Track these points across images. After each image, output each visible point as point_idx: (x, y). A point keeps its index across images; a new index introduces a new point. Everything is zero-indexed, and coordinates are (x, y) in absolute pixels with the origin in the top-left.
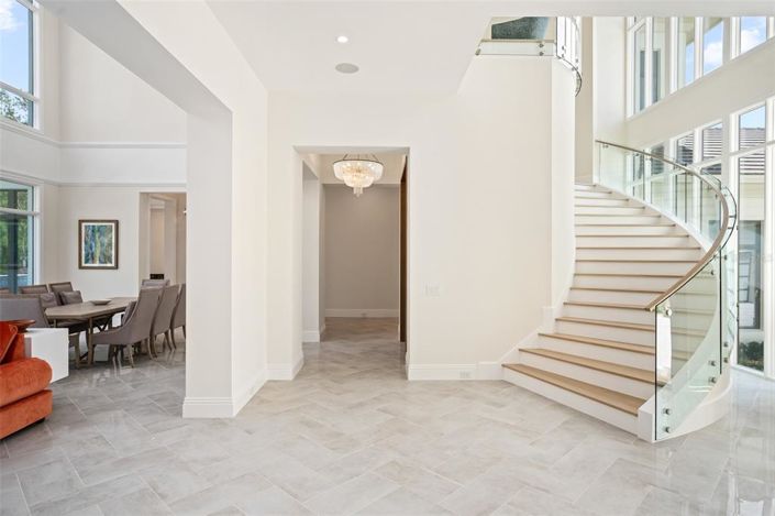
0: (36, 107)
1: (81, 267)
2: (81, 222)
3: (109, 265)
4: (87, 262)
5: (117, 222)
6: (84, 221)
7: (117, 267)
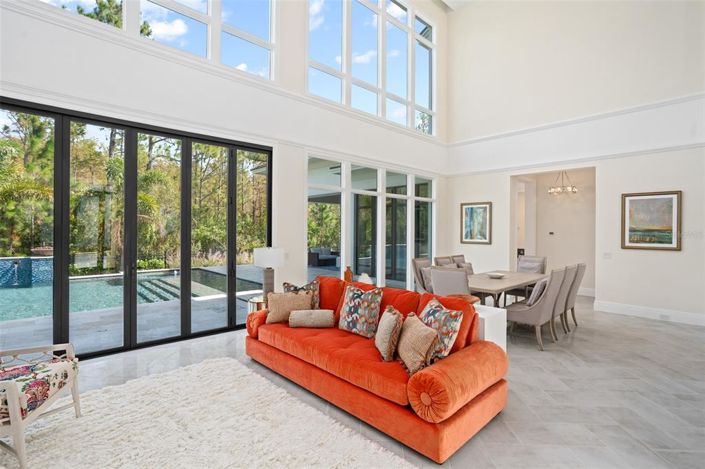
0: (434, 119)
1: (462, 242)
2: (462, 205)
3: (484, 241)
4: (466, 238)
5: (490, 204)
6: (465, 204)
7: (490, 243)
